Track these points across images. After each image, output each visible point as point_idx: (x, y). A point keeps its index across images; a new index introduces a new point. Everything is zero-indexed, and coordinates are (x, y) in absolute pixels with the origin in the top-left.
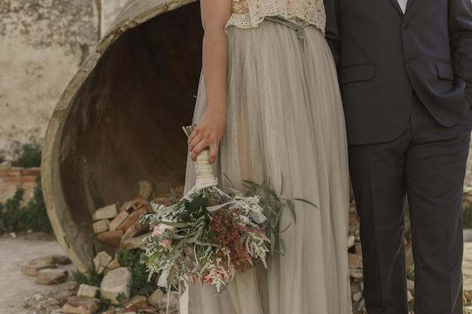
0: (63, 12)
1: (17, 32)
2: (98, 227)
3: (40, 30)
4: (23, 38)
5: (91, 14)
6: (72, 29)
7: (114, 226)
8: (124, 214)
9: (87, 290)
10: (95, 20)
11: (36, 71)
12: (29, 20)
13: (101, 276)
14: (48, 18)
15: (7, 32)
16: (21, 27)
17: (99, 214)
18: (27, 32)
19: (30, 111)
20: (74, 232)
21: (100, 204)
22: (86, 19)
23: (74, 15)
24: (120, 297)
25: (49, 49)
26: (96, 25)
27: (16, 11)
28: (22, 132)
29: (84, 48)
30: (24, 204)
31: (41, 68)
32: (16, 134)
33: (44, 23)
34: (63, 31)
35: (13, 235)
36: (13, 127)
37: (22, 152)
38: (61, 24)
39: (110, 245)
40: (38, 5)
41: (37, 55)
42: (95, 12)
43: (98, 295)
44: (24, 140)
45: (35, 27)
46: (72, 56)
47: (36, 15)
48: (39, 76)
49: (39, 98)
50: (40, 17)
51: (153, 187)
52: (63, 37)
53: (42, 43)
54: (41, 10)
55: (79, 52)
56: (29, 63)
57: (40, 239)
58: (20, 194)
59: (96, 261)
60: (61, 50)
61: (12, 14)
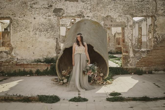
0: (52, 31)
1: (44, 36)
2: (63, 73)
3: (48, 35)
4: (45, 37)
5: (58, 32)
6: (54, 35)
7: (65, 73)
8: (66, 72)
9: (61, 82)
10: (59, 33)
11: (47, 43)
12: (46, 33)
13: (63, 80)
14: (50, 33)
15: (42, 36)
16: (44, 34)
17: (63, 72)
18: (45, 36)
19: (46, 51)
20: (60, 74)
21: (63, 70)
22: (57, 33)
23: (55, 32)
24: (66, 82)
25: (50, 39)
26: (59, 34)
27: (43, 31)
28: (45, 55)
29: (57, 38)
30: (48, 70)
31: (48, 43)
32: (43, 56)
33: (49, 34)
34: (53, 35)
35: (47, 75)
36: (43, 54)
37: (45, 60)
38: (52, 34)
39: (64, 76)
40: (48, 30)
41: (48, 40)
42: (59, 31)
43: (63, 82)
44: (45, 57)
45: (47, 34)
46: (54, 40)
47: (47, 32)
48: (48, 44)
49: (48, 49)
50: (48, 32)
51: (70, 67)
52: (53, 36)
53: (48, 38)
54: (48, 31)
55: (56, 39)
56: (46, 42)
57: (51, 76)
58: (48, 68)
59: (63, 78)
60: (52, 39)
61: (42, 32)
